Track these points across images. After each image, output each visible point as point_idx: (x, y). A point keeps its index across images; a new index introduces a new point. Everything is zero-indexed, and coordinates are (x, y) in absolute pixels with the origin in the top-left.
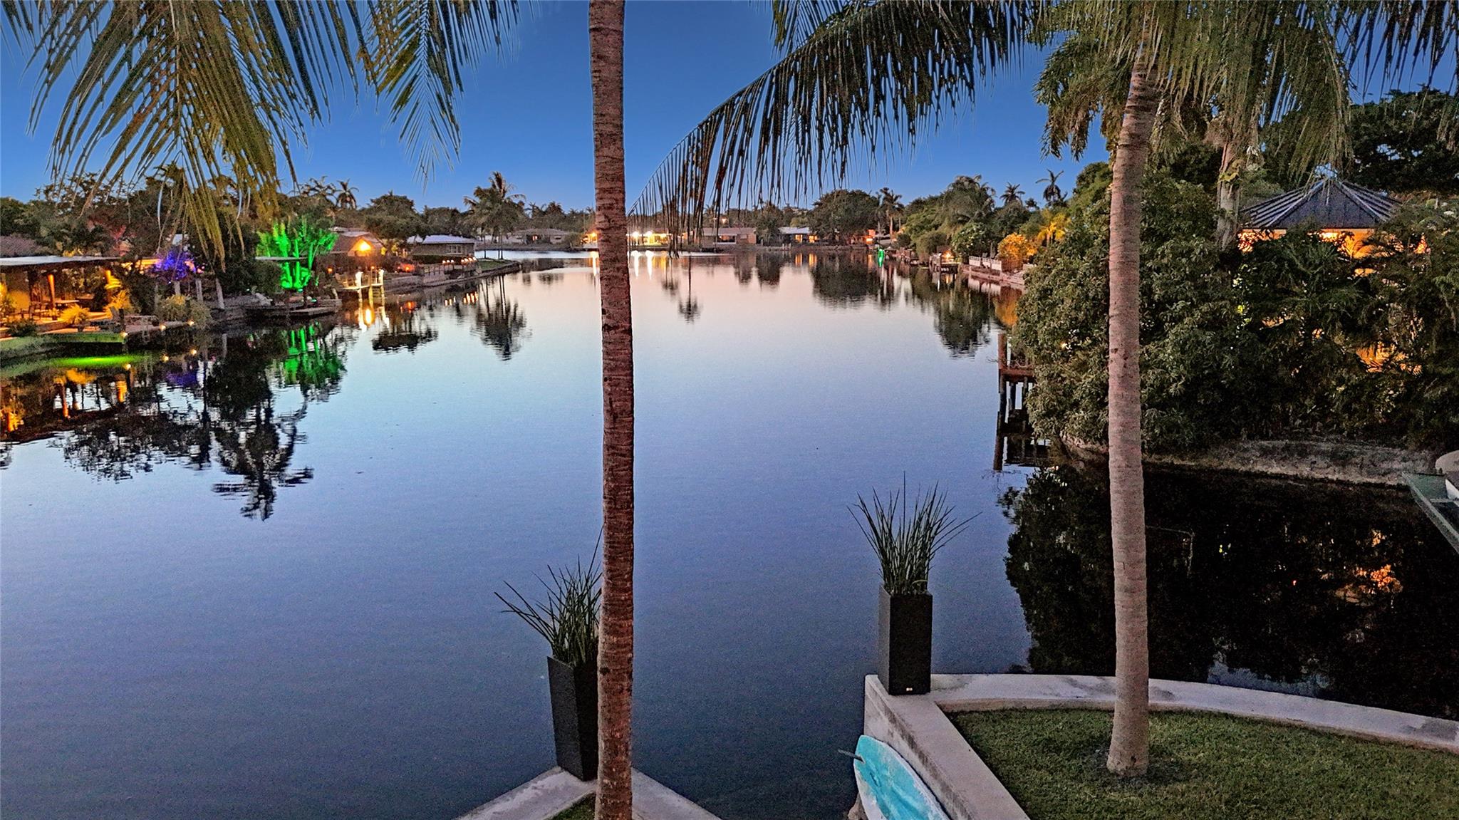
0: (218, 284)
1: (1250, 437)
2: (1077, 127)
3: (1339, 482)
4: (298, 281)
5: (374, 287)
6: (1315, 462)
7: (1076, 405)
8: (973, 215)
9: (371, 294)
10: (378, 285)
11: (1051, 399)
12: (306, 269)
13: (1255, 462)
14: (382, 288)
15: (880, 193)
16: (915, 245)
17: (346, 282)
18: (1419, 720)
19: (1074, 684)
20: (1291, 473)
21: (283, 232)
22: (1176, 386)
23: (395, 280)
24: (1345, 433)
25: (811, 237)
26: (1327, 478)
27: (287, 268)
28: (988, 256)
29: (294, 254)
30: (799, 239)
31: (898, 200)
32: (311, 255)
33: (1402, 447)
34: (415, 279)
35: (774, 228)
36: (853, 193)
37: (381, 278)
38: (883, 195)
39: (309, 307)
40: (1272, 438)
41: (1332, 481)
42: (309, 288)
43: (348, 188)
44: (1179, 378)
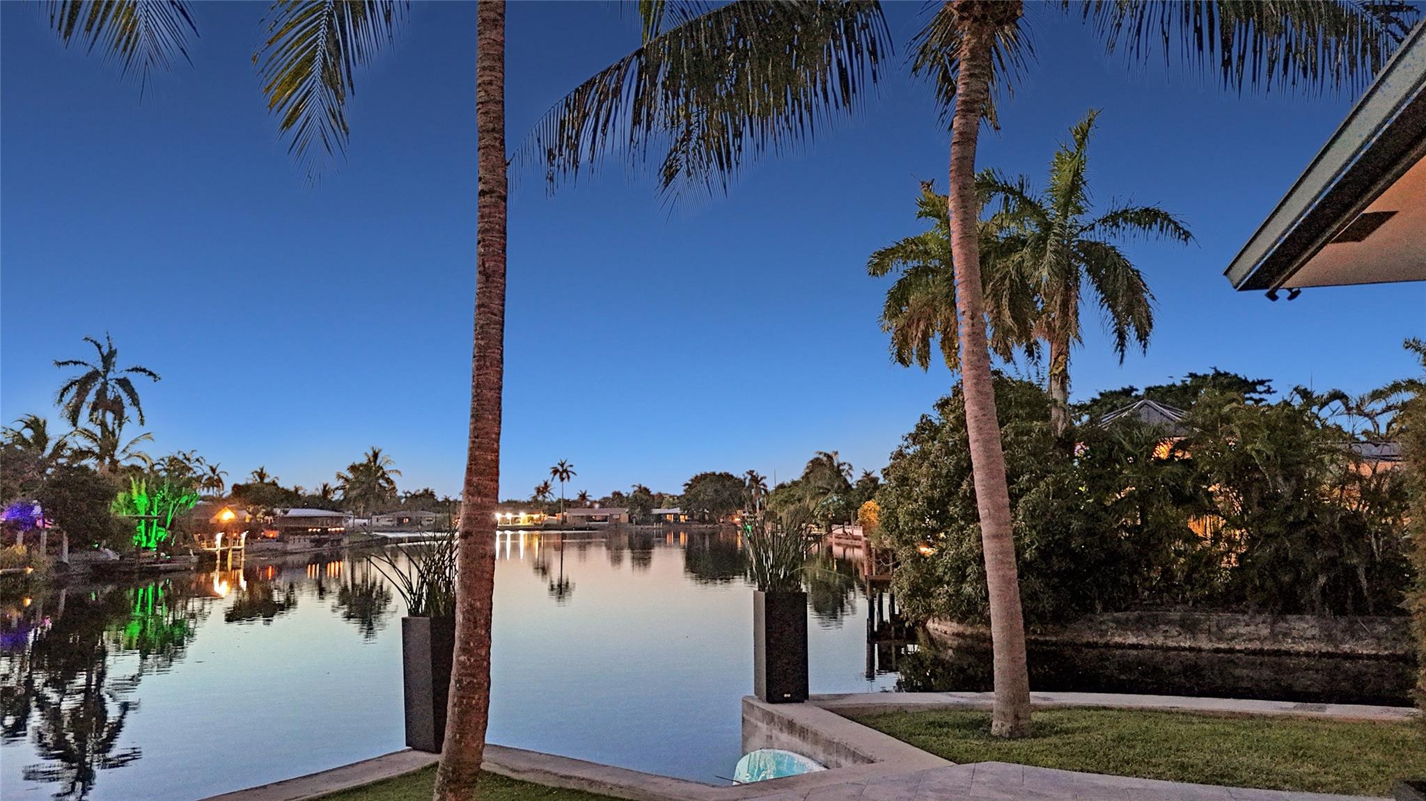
0: (65, 538)
1: (1105, 610)
2: (920, 335)
3: (1191, 649)
4: (153, 540)
5: (234, 550)
6: (1167, 631)
7: (940, 582)
8: (832, 486)
9: (230, 556)
10: (239, 547)
11: (915, 577)
12: (164, 529)
13: (1113, 634)
14: (243, 551)
15: (746, 475)
16: (781, 518)
17: (205, 543)
18: (1291, 705)
19: (951, 696)
20: (1146, 643)
21: (143, 491)
22: (1031, 551)
23: (256, 546)
24: (1191, 603)
25: (682, 517)
26: (1180, 646)
27: (142, 528)
28: (850, 524)
29: (152, 513)
30: (670, 518)
31: (763, 481)
32: (170, 516)
33: (1245, 613)
34: (279, 546)
35: (646, 509)
36: (721, 474)
37: (243, 541)
38: (749, 477)
39: (162, 563)
40: (1126, 609)
41: (1184, 649)
42: (163, 545)
43: (217, 472)
44: (1032, 543)
